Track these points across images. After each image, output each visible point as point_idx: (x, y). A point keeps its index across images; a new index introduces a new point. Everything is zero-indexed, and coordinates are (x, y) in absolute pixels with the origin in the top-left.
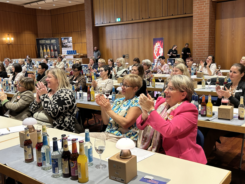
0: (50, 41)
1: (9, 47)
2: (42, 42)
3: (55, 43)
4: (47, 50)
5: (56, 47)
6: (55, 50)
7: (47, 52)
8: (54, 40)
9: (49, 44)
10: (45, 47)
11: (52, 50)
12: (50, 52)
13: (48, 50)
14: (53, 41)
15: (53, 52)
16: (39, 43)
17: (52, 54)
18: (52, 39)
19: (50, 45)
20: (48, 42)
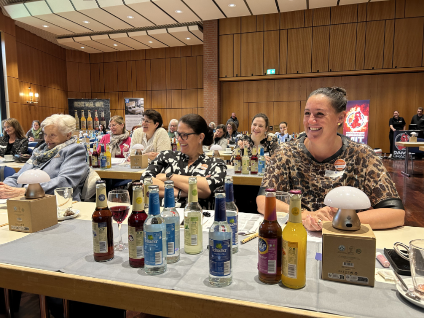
0: (94, 103)
1: (30, 110)
2: (79, 104)
3: (103, 106)
4: (86, 118)
5: (105, 113)
6: (101, 119)
7: (86, 121)
8: (102, 103)
9: (91, 109)
10: (83, 114)
11: (97, 119)
12: (92, 122)
13: (90, 118)
14: (99, 104)
15: (98, 121)
16: (73, 105)
17: (96, 124)
18: (98, 100)
19: (93, 110)
20: (90, 105)
